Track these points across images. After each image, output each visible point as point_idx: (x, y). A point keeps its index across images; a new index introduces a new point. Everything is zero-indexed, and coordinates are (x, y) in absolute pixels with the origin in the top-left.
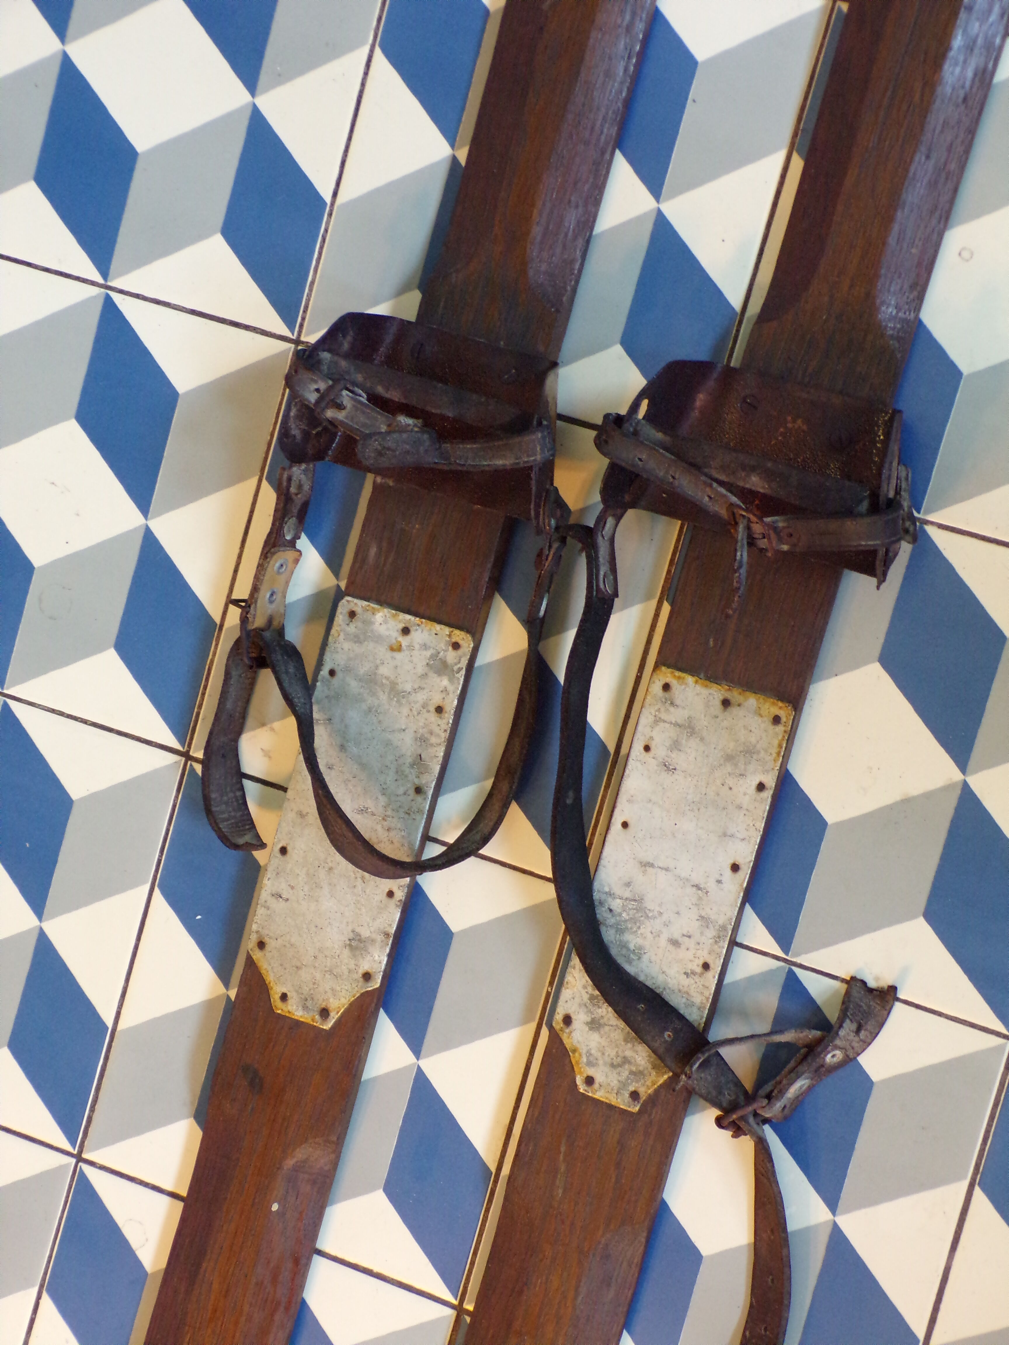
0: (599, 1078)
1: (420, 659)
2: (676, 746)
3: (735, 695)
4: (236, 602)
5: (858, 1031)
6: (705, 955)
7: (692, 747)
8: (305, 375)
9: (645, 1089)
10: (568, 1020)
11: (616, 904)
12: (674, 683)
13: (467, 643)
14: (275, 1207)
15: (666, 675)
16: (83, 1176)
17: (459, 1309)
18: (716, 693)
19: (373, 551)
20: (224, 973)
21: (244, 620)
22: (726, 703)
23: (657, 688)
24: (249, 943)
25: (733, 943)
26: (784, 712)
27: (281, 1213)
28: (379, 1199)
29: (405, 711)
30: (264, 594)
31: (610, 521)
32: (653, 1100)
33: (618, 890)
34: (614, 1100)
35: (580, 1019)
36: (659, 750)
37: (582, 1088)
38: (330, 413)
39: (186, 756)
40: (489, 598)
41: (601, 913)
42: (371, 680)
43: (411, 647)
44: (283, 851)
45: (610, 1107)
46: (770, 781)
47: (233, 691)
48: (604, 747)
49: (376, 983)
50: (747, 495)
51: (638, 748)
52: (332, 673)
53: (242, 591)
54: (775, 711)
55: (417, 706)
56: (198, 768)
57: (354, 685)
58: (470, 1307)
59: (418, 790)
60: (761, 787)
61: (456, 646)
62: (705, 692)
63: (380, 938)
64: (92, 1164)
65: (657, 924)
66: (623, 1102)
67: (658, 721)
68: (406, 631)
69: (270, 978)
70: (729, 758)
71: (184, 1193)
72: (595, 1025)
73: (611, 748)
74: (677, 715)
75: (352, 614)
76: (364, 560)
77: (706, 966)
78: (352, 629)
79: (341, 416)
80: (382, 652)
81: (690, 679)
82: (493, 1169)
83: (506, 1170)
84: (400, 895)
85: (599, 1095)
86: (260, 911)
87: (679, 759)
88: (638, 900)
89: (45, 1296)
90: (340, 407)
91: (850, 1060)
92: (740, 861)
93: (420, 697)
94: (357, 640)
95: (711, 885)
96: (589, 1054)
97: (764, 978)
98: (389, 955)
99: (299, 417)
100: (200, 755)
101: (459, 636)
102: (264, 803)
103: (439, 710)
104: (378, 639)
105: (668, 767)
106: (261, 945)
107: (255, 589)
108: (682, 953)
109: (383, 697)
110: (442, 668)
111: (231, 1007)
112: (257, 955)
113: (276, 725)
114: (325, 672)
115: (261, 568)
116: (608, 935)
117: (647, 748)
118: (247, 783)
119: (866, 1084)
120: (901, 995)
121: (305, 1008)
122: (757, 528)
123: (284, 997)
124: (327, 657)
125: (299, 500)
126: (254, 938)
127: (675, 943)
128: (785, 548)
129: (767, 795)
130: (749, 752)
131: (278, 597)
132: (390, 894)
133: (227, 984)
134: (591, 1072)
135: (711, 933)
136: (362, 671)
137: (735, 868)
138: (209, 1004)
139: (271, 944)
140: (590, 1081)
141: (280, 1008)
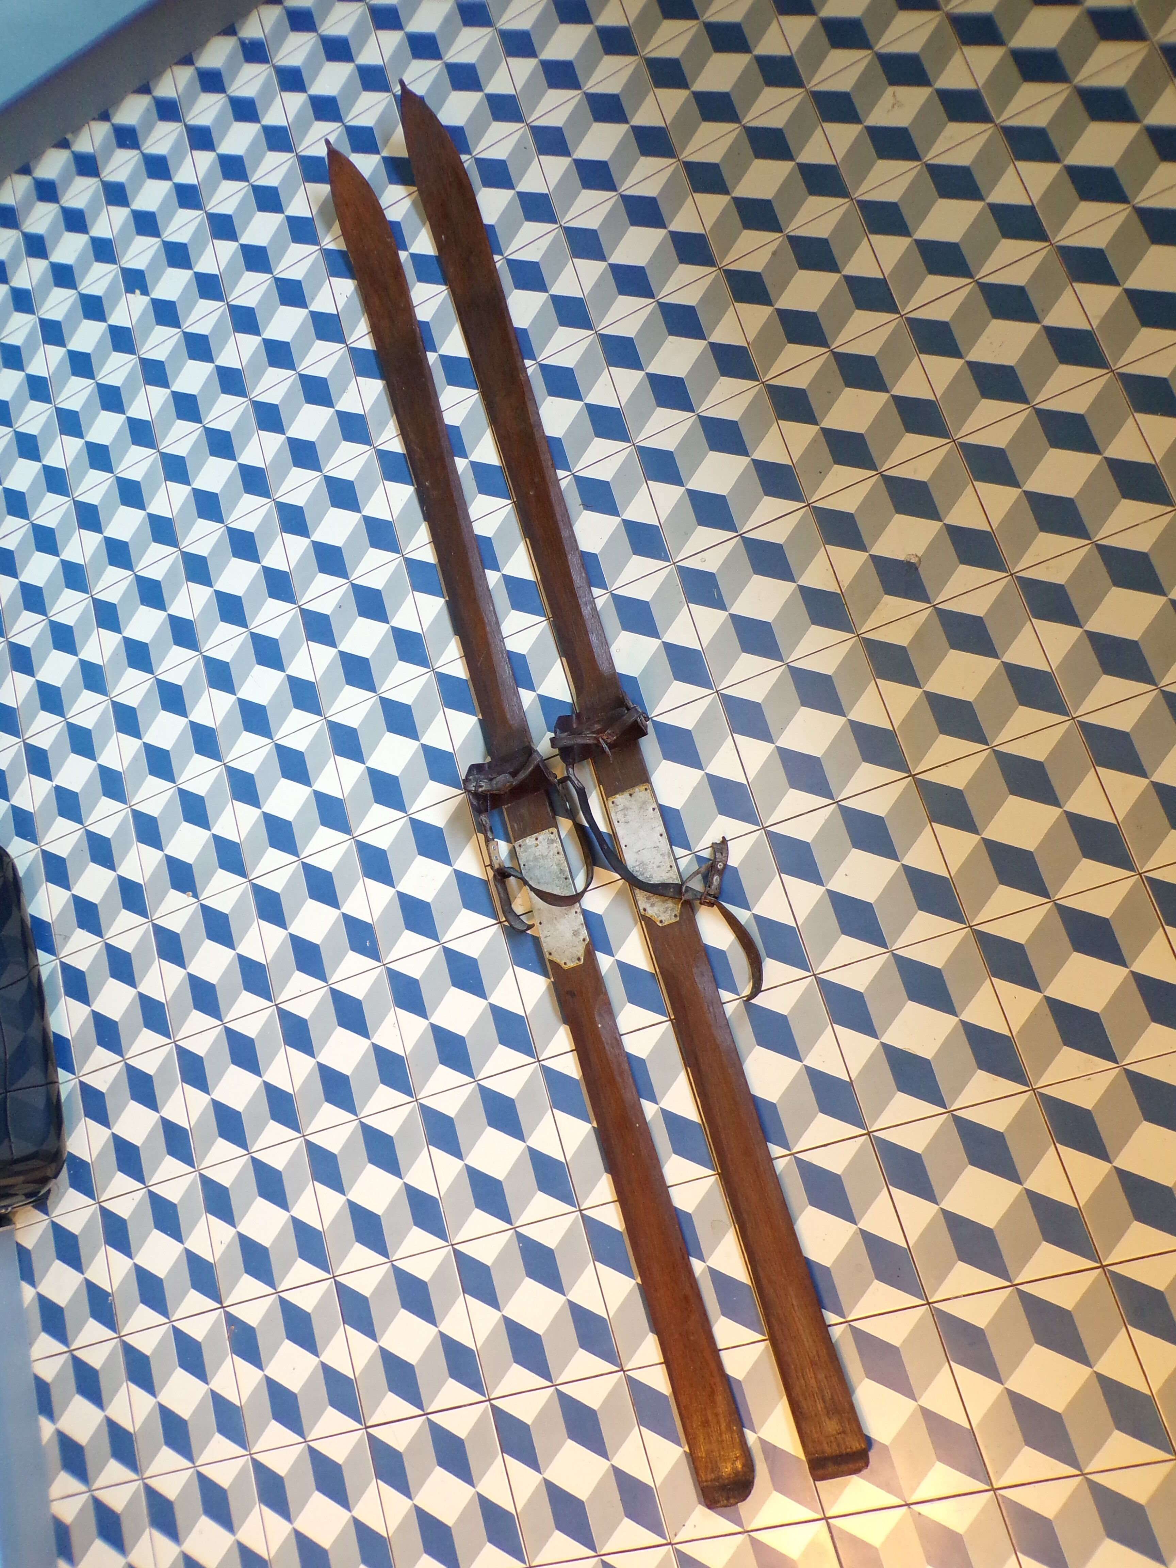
0: (663, 919)
1: (545, 843)
2: (625, 815)
3: (631, 791)
4: (488, 866)
5: (722, 854)
6: (669, 864)
7: (630, 812)
8: (467, 784)
9: (677, 912)
10: (645, 910)
11: (637, 868)
12: (614, 800)
13: (554, 830)
14: (600, 1026)
15: (611, 799)
16: (543, 1066)
17: (671, 1020)
18: (626, 795)
19: (516, 825)
20: (546, 975)
21: (492, 868)
22: (631, 795)
23: (610, 803)
24: (547, 956)
25: (676, 859)
26: (647, 786)
27: (603, 1026)
28: (629, 1006)
29: (549, 860)
30: (494, 858)
31: (571, 770)
32: (681, 914)
33: (635, 864)
34: (671, 921)
35: (648, 906)
36: (622, 820)
37: (660, 925)
38: (480, 790)
39: (500, 922)
40: (554, 818)
41: (635, 874)
42: (536, 859)
43: (541, 842)
44: (540, 923)
45: (671, 924)
46: (655, 806)
47: (500, 890)
48: (609, 834)
49: (588, 940)
50: (597, 732)
51: (616, 823)
52: (524, 865)
53: (488, 863)
54: (644, 787)
55: (551, 857)
56: (506, 923)
57: (531, 863)
58: (673, 1017)
59: (566, 879)
60: (654, 809)
61: (552, 833)
62: (623, 796)
63: (581, 926)
64: (543, 1060)
65: (651, 866)
66: (674, 920)
67: (616, 813)
68: (537, 839)
69: (558, 961)
70: (641, 808)
71: (574, 1048)
72: (652, 905)
73: (611, 833)
74: (620, 807)
75: (520, 846)
76: (515, 830)
77: (671, 867)
78: (522, 850)
79: (483, 789)
80: (534, 849)
81: (617, 796)
82: (654, 972)
83: (658, 970)
84: (579, 910)
85: (666, 923)
86: (544, 945)
87: (628, 818)
88: (642, 863)
89: (554, 1110)
90: (481, 787)
91: (725, 865)
92: (661, 832)
93: (551, 853)
94: (526, 851)
95: (658, 844)
96: (656, 914)
97: (690, 862)
98: (587, 929)
99: (474, 798)
100: (504, 919)
101: (551, 830)
102: (528, 919)
103: (558, 853)
104: (531, 847)
105: (627, 822)
106: (550, 954)
107: (491, 860)
108: (663, 868)
109: (541, 861)
110: (552, 841)
111: (554, 983)
112: (551, 958)
113: (519, 895)
114: (522, 866)
115: (488, 850)
116: (641, 878)
117: (618, 822)
118: (521, 917)
119: (735, 869)
120: (727, 839)
121: (573, 962)
122: (605, 737)
123: (565, 964)
124: (520, 862)
125: (488, 826)
126: (547, 954)
127: (659, 867)
128: (615, 738)
129: (657, 810)
130: (644, 803)
131: (498, 857)
132: (576, 912)
133: (549, 978)
134: (660, 919)
135: (666, 857)
136: (531, 858)
137: (661, 835)
138: (548, 987)
139: (553, 951)
140: (661, 922)
141: (566, 967)
